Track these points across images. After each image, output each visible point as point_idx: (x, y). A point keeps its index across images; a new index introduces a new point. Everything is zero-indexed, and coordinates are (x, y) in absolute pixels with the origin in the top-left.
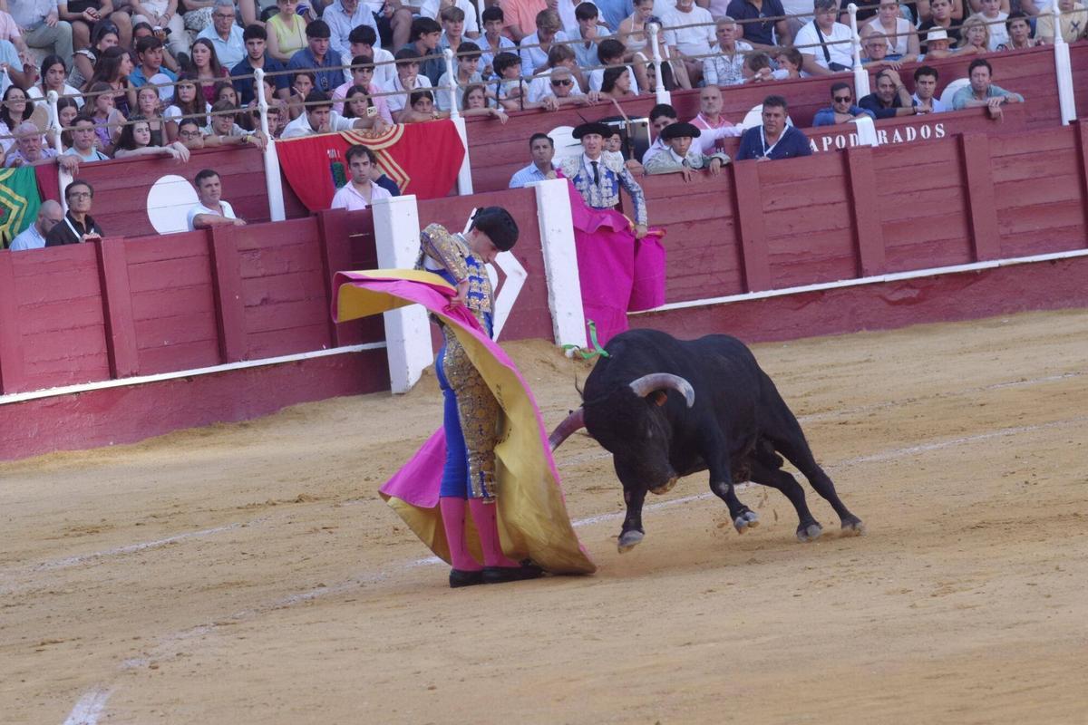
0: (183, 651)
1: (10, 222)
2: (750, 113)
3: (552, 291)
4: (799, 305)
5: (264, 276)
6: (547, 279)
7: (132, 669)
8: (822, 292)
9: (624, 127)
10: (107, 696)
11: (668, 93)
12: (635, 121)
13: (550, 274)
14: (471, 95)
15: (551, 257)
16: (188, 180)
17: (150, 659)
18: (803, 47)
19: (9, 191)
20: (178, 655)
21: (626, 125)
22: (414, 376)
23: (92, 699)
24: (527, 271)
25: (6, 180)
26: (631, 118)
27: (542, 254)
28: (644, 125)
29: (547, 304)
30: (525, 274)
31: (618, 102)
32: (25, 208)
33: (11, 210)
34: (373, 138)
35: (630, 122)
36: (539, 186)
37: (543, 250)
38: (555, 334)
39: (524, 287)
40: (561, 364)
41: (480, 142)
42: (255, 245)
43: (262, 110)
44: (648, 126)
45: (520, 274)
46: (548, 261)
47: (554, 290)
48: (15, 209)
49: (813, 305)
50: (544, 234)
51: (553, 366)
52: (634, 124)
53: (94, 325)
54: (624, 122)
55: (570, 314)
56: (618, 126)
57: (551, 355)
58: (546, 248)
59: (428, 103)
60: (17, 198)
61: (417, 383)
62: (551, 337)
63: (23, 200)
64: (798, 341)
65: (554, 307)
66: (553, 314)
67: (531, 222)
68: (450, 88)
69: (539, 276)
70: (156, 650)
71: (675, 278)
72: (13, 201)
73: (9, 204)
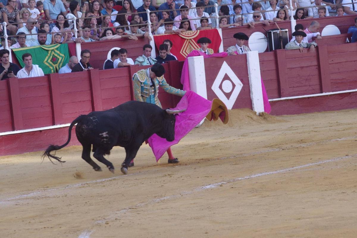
0: (118, 218)
1: (58, 63)
2: (325, 28)
3: (252, 91)
4: (341, 98)
6: (250, 87)
7: (99, 224)
8: (350, 93)
9: (279, 32)
10: (90, 233)
11: (295, 20)
12: (283, 30)
13: (251, 85)
14: (223, 19)
15: (252, 79)
17: (106, 221)
18: (345, 4)
19: (58, 52)
20: (116, 219)
21: (280, 32)
22: (202, 121)
23: (85, 234)
24: (243, 84)
25: (57, 48)
26: (281, 29)
27: (248, 77)
28: (286, 32)
29: (250, 96)
30: (242, 85)
31: (277, 24)
32: (64, 58)
33: (59, 59)
34: (188, 35)
35: (281, 30)
36: (248, 53)
37: (249, 76)
38: (253, 107)
39: (242, 90)
40: (255, 117)
41: (227, 37)
44: (288, 32)
45: (241, 85)
46: (250, 80)
47: (253, 91)
48: (60, 58)
49: (346, 98)
50: (249, 71)
51: (252, 118)
52: (283, 31)
53: (87, 101)
54: (279, 31)
55: (258, 99)
56: (277, 32)
57: (251, 114)
58: (250, 76)
59: (206, 22)
60: (61, 55)
61: (203, 123)
62: (251, 108)
63: (63, 55)
64: (340, 111)
65: (253, 97)
66: (252, 99)
67: (245, 66)
68: (217, 18)
69: (247, 86)
70: (108, 217)
71: (296, 87)
72: (60, 56)
73: (58, 57)
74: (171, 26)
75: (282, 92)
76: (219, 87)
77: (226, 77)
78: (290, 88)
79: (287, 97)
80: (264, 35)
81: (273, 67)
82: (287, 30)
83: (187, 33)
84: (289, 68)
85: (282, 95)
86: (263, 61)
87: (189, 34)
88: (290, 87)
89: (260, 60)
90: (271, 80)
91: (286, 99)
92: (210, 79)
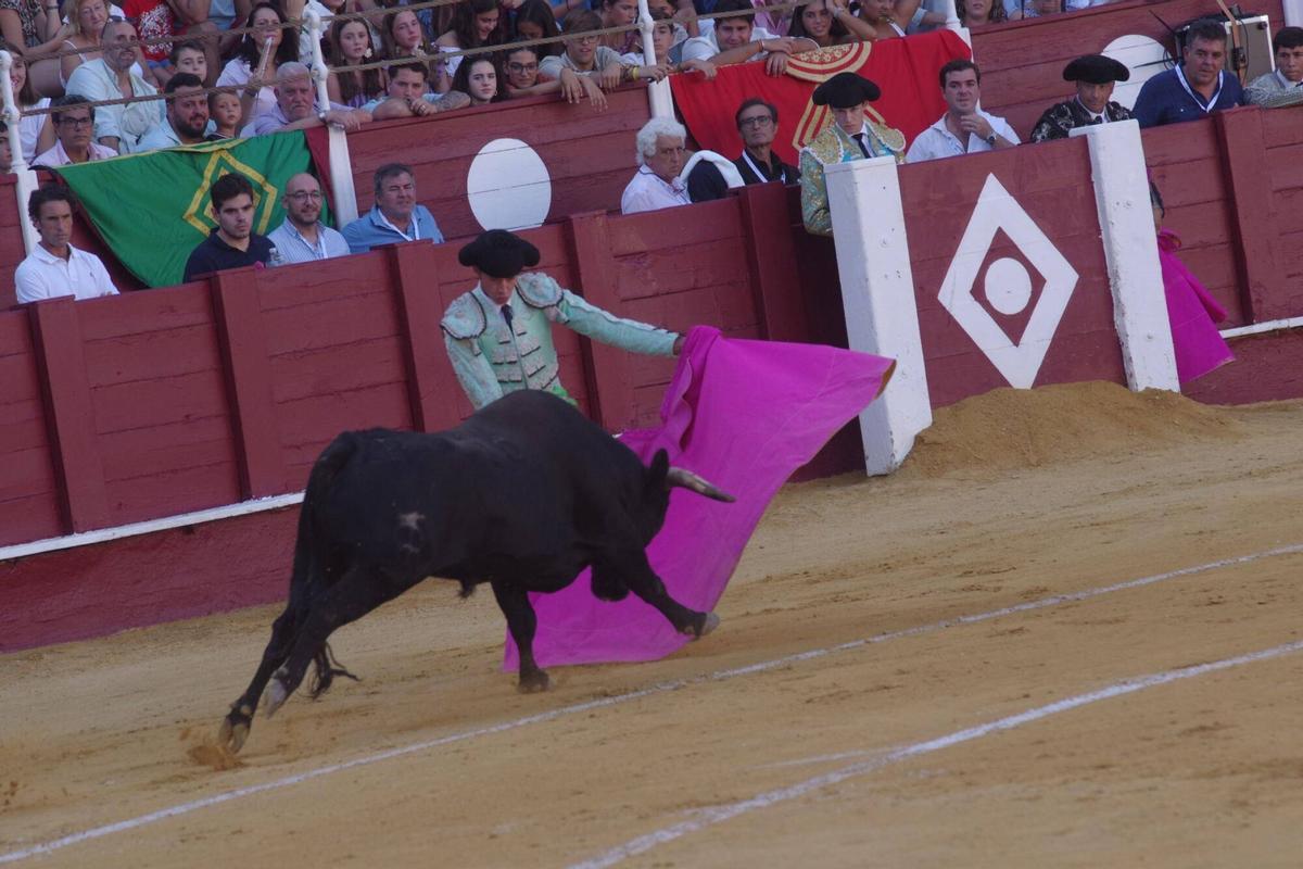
3: (1119, 302)
5: (656, 295)
6: (1111, 283)
12: (1246, 21)
13: (1116, 275)
15: (1116, 248)
16: (531, 146)
22: (901, 447)
24: (1078, 271)
25: (233, 148)
26: (1239, 16)
27: (1101, 241)
28: (1261, 26)
29: (1112, 323)
30: (1074, 277)
34: (822, 63)
35: (1237, 22)
36: (1092, 136)
37: (1103, 236)
38: (1128, 371)
39: (1073, 297)
41: (994, 67)
42: (642, 246)
43: (644, 29)
44: (1268, 29)
45: (1068, 276)
46: (1111, 254)
47: (1122, 299)
50: (1104, 211)
52: (1244, 25)
53: (390, 383)
55: (1150, 337)
58: (1108, 233)
61: (907, 458)
62: (1122, 377)
65: (1124, 327)
66: (1122, 339)
67: (1081, 191)
69: (1097, 278)
74: (740, 29)
75: (1254, 297)
76: (973, 292)
77: (1002, 247)
78: (1289, 276)
79: (1279, 318)
80: (1162, 49)
81: (1210, 187)
82: (1265, 18)
83: (816, 58)
84: (1280, 191)
85: (1255, 307)
86: (1163, 164)
87: (827, 58)
88: (1291, 272)
89: (1147, 159)
90: (1205, 246)
91: (1274, 330)
92: (929, 261)
